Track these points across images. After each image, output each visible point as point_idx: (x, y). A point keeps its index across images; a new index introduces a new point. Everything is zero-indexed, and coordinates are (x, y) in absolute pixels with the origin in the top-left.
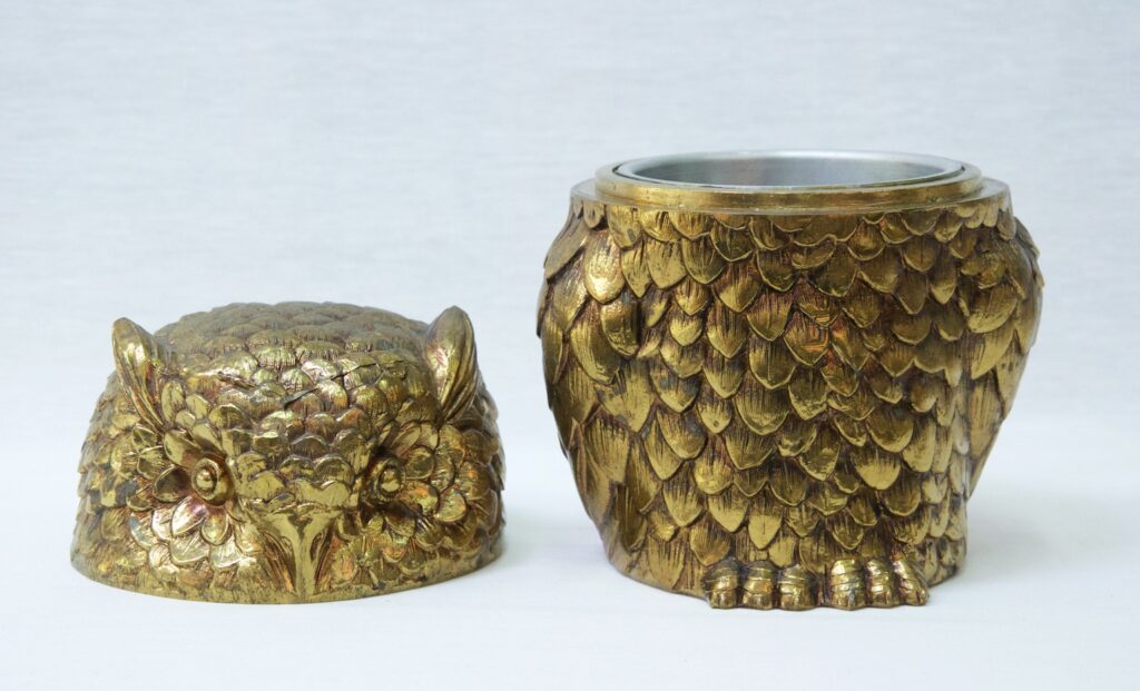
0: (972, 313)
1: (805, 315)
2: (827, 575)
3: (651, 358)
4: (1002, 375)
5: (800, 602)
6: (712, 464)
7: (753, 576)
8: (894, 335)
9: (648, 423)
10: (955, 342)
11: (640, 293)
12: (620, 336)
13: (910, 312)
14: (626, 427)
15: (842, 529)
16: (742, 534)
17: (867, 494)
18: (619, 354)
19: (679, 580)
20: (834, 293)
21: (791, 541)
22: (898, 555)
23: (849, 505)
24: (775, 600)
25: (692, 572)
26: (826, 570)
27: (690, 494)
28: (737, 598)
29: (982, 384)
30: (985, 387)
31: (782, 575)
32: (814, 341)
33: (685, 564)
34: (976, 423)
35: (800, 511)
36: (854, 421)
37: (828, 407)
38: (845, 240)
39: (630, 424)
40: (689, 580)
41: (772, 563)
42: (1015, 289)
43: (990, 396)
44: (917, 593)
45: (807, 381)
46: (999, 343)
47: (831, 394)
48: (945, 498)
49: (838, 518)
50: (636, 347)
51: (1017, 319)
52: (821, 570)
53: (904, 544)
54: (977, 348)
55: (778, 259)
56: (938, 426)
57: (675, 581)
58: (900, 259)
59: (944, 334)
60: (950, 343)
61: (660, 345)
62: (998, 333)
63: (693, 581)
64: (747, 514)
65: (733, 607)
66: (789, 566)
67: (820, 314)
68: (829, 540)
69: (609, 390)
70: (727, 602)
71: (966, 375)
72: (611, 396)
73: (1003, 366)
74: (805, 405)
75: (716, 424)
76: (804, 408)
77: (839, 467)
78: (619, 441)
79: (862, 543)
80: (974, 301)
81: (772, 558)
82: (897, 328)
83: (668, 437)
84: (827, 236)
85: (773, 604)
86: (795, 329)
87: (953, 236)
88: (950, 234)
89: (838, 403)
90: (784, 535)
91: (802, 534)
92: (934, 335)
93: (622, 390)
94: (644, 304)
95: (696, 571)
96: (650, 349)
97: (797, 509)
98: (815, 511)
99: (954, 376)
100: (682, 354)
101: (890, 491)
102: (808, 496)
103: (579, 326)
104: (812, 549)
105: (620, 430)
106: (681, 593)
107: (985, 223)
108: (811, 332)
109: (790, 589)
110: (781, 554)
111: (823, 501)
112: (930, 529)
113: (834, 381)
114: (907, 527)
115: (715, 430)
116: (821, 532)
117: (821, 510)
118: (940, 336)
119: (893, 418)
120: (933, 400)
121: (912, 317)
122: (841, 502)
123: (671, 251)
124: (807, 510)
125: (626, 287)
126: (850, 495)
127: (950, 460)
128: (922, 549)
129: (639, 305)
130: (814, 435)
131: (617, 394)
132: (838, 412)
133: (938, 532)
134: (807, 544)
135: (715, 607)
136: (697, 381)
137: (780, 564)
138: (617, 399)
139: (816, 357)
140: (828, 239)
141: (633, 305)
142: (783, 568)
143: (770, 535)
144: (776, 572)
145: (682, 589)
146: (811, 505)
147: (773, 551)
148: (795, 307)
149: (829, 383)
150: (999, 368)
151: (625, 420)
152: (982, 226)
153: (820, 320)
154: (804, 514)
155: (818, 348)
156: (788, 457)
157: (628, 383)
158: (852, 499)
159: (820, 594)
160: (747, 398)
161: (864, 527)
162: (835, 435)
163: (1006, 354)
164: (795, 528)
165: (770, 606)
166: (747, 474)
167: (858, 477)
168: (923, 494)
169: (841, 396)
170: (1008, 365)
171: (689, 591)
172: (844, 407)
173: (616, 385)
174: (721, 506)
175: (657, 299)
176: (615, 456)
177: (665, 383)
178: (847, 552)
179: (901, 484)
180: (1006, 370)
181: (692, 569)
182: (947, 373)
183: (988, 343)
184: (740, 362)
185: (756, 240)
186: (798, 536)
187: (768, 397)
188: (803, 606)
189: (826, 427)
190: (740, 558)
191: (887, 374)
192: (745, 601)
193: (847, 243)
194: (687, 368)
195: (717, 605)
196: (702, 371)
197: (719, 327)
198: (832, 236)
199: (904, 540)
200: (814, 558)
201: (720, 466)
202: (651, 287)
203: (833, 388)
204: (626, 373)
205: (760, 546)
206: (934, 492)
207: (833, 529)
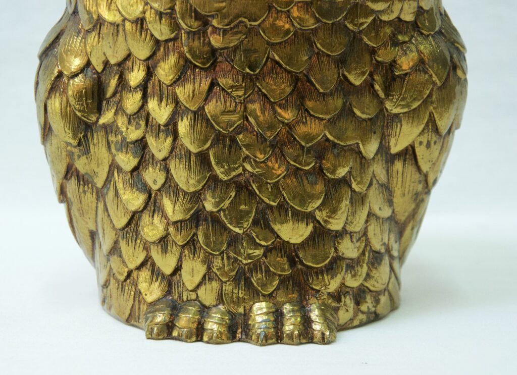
0: (387, 95)
1: (223, 89)
2: (247, 315)
3: (108, 125)
4: (420, 151)
5: (218, 337)
6: (153, 216)
7: (184, 313)
8: (306, 110)
9: (108, 180)
10: (370, 119)
11: (99, 69)
12: (82, 105)
13: (321, 91)
14: (94, 185)
15: (260, 276)
16: (177, 276)
17: (283, 247)
18: (84, 121)
19: (130, 314)
20: (248, 70)
21: (215, 285)
22: (313, 300)
23: (265, 255)
24: (198, 333)
25: (139, 308)
26: (245, 310)
27: (138, 242)
28: (167, 331)
29: (402, 158)
30: (405, 161)
31: (207, 313)
32: (229, 111)
33: (134, 300)
34: (397, 192)
35: (223, 259)
36: (267, 183)
37: (245, 170)
38: (257, 23)
39: (95, 181)
40: (137, 315)
41: (200, 302)
42: (431, 76)
43: (410, 169)
44: (323, 334)
45: (225, 146)
46: (415, 124)
47: (247, 158)
48: (363, 253)
49: (256, 266)
50: (97, 115)
51: (432, 103)
52: (241, 310)
53: (318, 291)
54: (395, 126)
55: (199, 38)
56: (353, 191)
57: (127, 314)
58: (311, 44)
59: (358, 113)
60: (364, 120)
61: (115, 114)
62: (413, 115)
63: (139, 315)
64: (180, 260)
65: (163, 339)
66: (214, 306)
67: (236, 88)
68: (249, 285)
69: (76, 151)
70: (158, 335)
71: (383, 149)
72: (79, 157)
73: (421, 143)
74: (223, 167)
75: (155, 182)
76: (222, 170)
77: (256, 223)
78: (89, 195)
79: (278, 288)
80: (390, 85)
81: (200, 299)
82: (309, 104)
83: (121, 192)
84: (240, 19)
85: (197, 336)
86: (214, 101)
87: (365, 26)
88: (362, 24)
89: (252, 166)
90: (209, 279)
91: (224, 280)
92: (347, 112)
93: (87, 152)
94: (103, 78)
95: (142, 306)
96: (107, 117)
97: (220, 257)
98: (236, 260)
99: (370, 149)
100: (129, 123)
101: (303, 245)
102: (229, 246)
103: (53, 96)
104: (233, 293)
105: (90, 185)
106: (133, 325)
107: (402, 17)
108: (228, 104)
109: (213, 325)
110: (207, 295)
111: (242, 251)
112: (344, 279)
113: (248, 146)
114: (320, 277)
115: (155, 187)
116: (242, 278)
117: (240, 258)
118: (354, 114)
119: (306, 182)
120: (347, 169)
121: (324, 95)
122: (258, 252)
123: (118, 31)
124: (229, 258)
125: (88, 64)
126: (267, 247)
127: (367, 222)
128: (337, 296)
129: (99, 78)
130: (233, 194)
131: (83, 155)
132: (252, 175)
133: (353, 283)
134: (228, 288)
135: (149, 338)
136: (141, 145)
137: (207, 304)
138: (83, 159)
139: (232, 126)
140: (241, 22)
141: (94, 79)
142: (208, 308)
143: (198, 279)
144: (204, 310)
145: (132, 322)
146: (232, 254)
147: (201, 292)
148: (214, 81)
149: (244, 149)
150: (416, 145)
151: (91, 177)
152: (399, 18)
153: (235, 94)
154: (226, 262)
155: (234, 118)
156: (212, 212)
157: (91, 146)
158: (268, 251)
159: (240, 330)
160: (178, 160)
161: (280, 276)
162: (252, 194)
163: (423, 131)
164: (218, 273)
165: (194, 339)
166: (179, 225)
167: (273, 231)
168: (336, 250)
169: (255, 161)
170: (425, 143)
171: (136, 324)
172: (257, 170)
173: (81, 148)
174: (160, 253)
175: (113, 74)
176: (87, 208)
177: (118, 146)
178: (264, 296)
179: (314, 240)
180: (423, 147)
181: (139, 305)
182: (361, 146)
183: (404, 123)
184: (171, 128)
185: (180, 21)
186: (221, 280)
187: (193, 158)
188: (219, 340)
189: (242, 187)
190: (176, 297)
191: (299, 143)
192: (175, 334)
193: (259, 25)
194: (134, 134)
195: (151, 336)
196: (144, 137)
197: (156, 98)
198: (244, 20)
199: (317, 288)
200: (235, 299)
201: (159, 219)
202: (106, 63)
203: (247, 153)
204: (89, 137)
205: (190, 288)
206: (349, 249)
207: (252, 276)
